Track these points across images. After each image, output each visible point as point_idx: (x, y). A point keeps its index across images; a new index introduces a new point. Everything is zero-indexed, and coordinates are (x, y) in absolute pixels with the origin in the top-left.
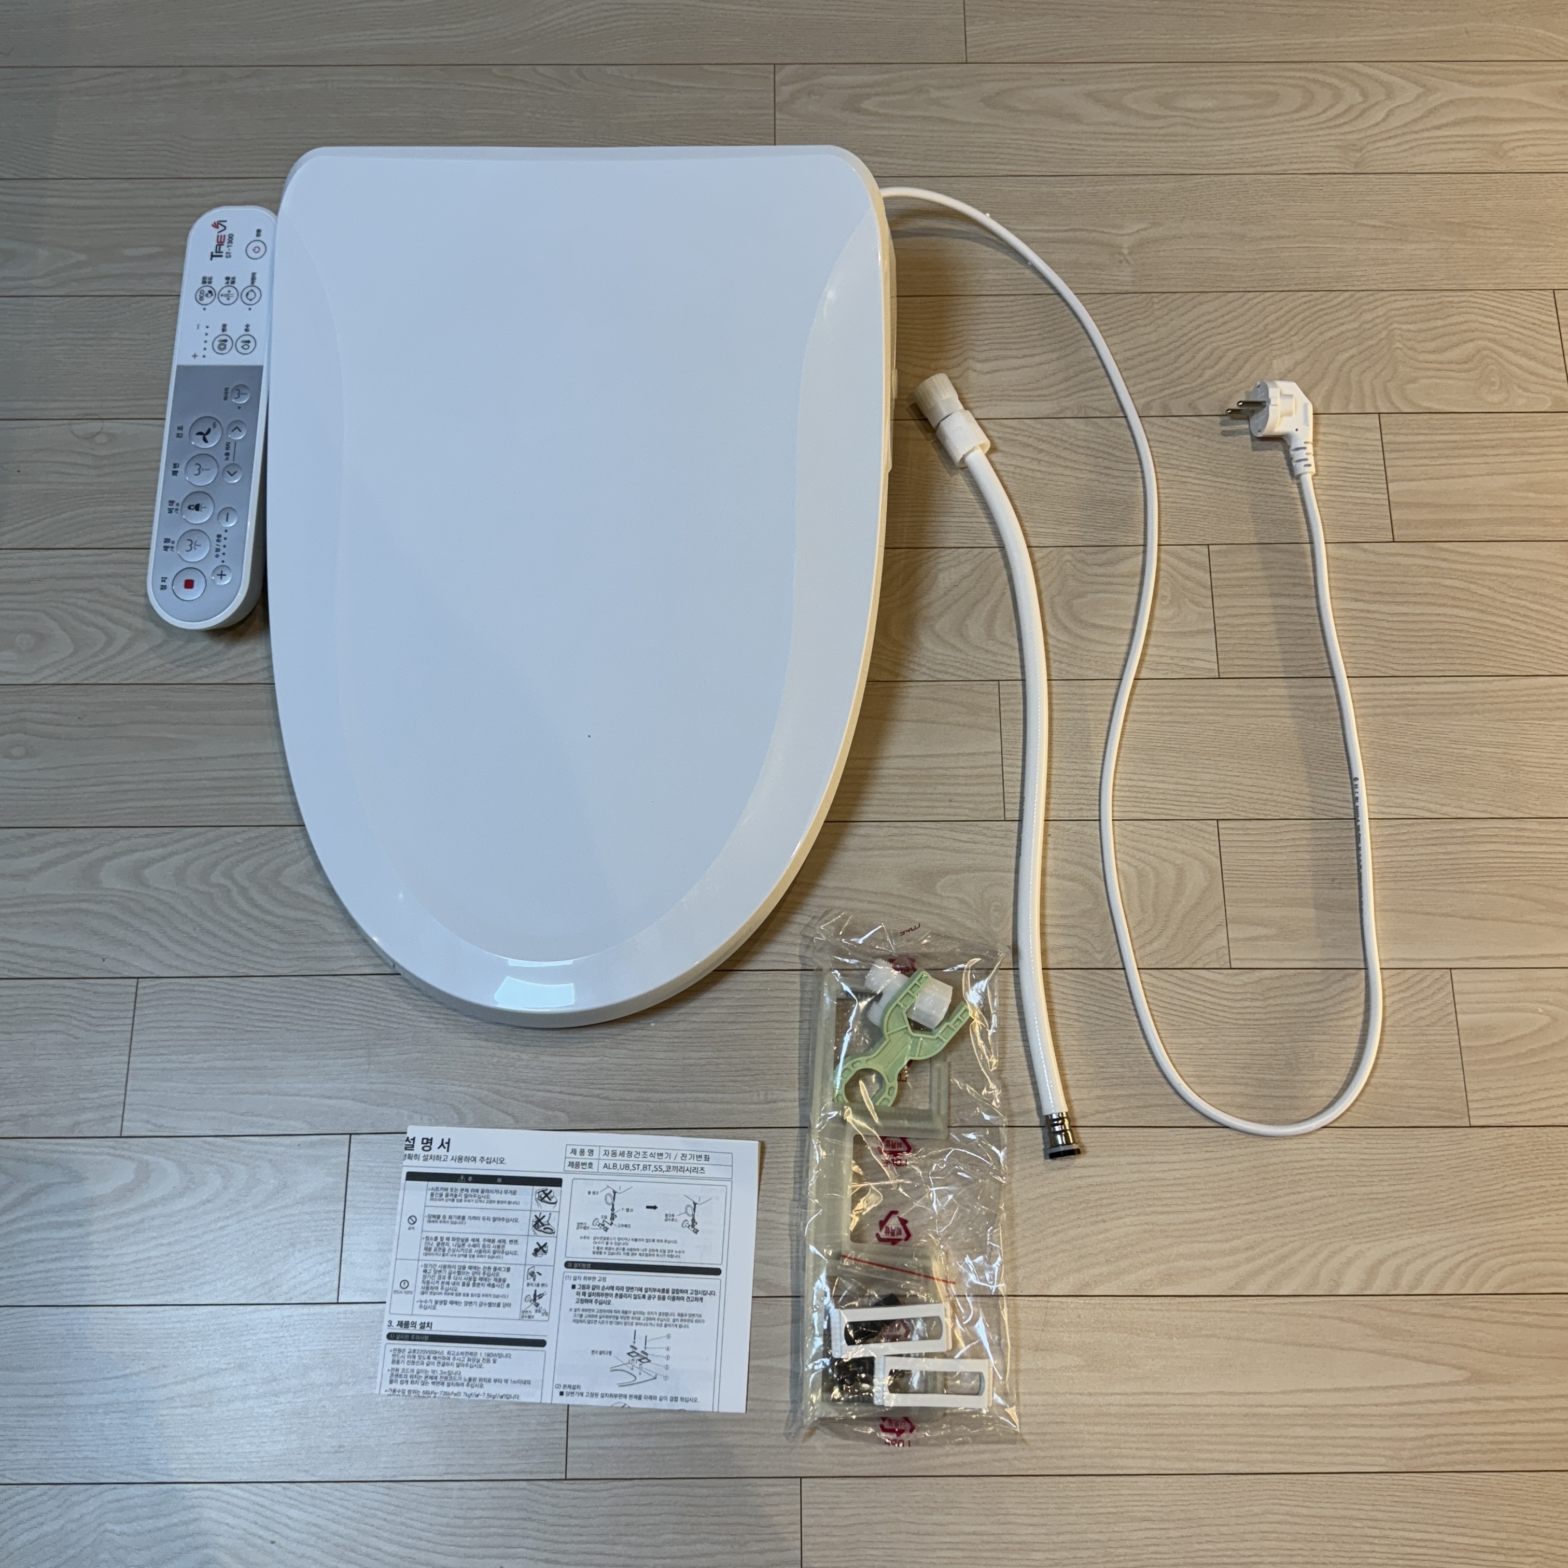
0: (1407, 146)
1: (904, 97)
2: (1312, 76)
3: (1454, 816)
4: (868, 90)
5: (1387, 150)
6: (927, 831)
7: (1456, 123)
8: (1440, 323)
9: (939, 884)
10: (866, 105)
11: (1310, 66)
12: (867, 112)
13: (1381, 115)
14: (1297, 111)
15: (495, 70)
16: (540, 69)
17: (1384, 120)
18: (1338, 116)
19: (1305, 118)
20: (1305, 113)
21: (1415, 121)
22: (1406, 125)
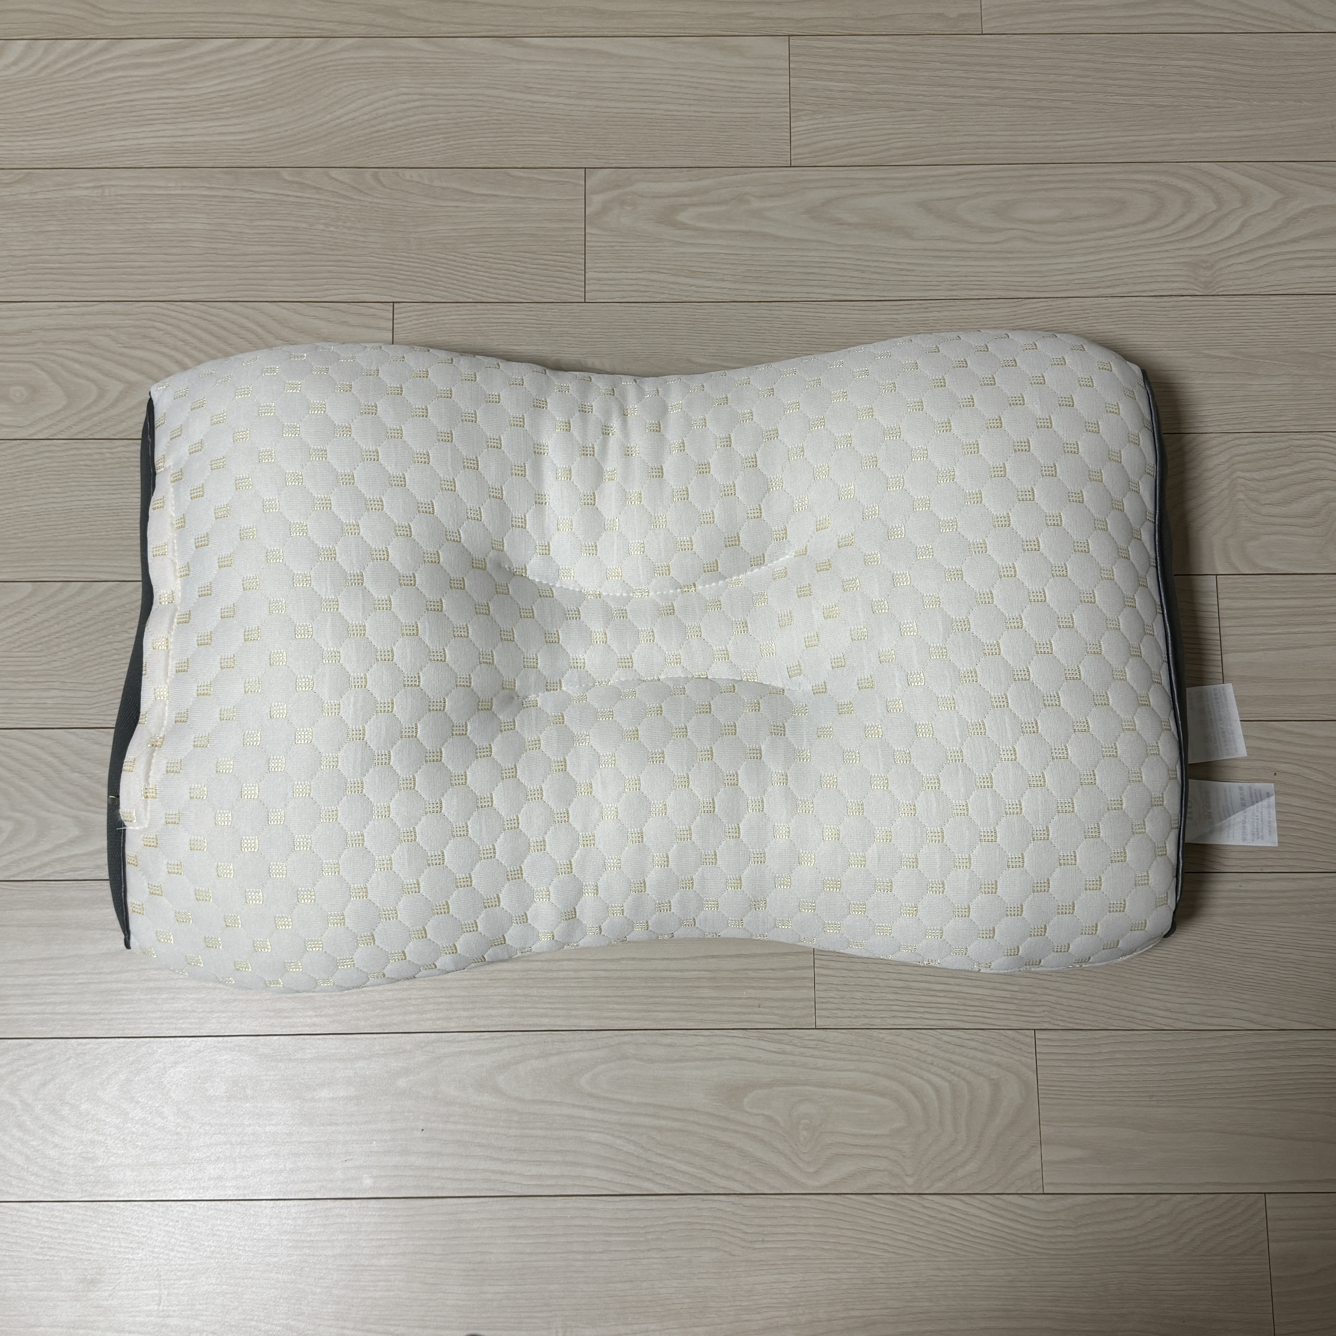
0: (1262, 263)
1: (724, 208)
2: (1163, 179)
3: (1278, 1027)
4: (686, 200)
5: (1241, 268)
6: (735, 1041)
7: (1315, 236)
8: (1287, 471)
9: (746, 1100)
10: (683, 217)
11: (1162, 167)
12: (684, 226)
13: (1234, 227)
14: (1144, 222)
15: (285, 174)
16: (333, 173)
17: (1239, 232)
18: (1189, 227)
19: (1152, 230)
20: (1152, 224)
21: (1272, 233)
22: (1261, 237)
